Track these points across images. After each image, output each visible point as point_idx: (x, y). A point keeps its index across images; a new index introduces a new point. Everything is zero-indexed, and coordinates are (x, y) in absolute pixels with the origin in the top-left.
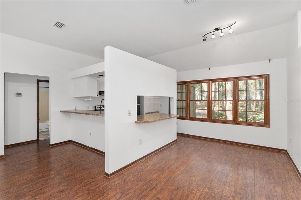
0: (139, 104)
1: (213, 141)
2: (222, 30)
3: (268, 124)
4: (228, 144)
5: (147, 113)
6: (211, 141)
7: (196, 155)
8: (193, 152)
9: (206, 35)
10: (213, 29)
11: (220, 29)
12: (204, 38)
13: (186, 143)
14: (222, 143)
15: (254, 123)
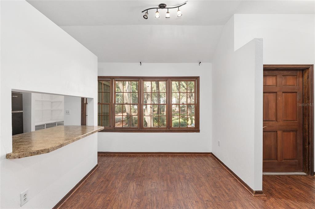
0: (22, 111)
1: (145, 155)
2: (168, 8)
3: (198, 129)
4: (162, 156)
5: (38, 128)
6: (143, 156)
7: (133, 186)
8: (127, 182)
9: (147, 10)
10: (157, 5)
11: (166, 7)
12: (144, 13)
13: (112, 166)
14: (156, 157)
15: (187, 128)
